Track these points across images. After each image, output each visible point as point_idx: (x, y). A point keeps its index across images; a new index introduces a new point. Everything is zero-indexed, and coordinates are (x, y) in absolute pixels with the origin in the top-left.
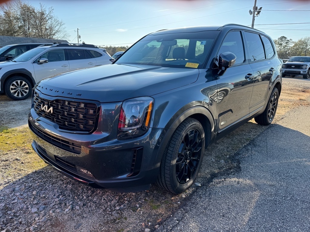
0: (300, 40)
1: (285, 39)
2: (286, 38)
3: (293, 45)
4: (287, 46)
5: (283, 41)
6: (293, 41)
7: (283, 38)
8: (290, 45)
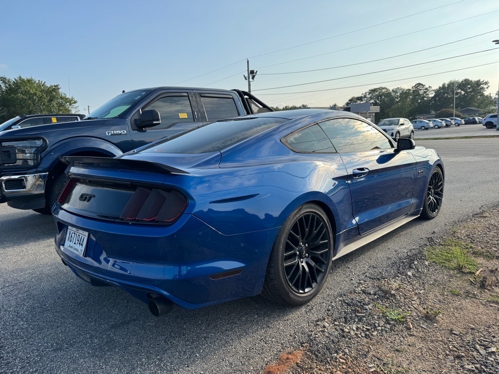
1: (423, 87)
3: (434, 94)
7: (420, 86)
8: (430, 96)
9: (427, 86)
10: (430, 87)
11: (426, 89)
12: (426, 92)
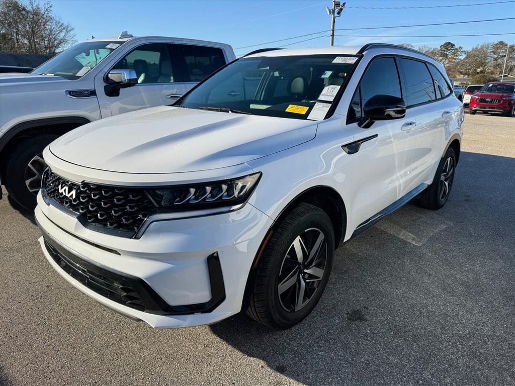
0: (475, 47)
1: (452, 47)
2: (454, 45)
3: (465, 56)
4: (455, 59)
5: (449, 50)
6: (464, 50)
7: (449, 45)
8: (460, 57)
9: (457, 47)
10: (460, 47)
11: (457, 49)
12: (456, 52)
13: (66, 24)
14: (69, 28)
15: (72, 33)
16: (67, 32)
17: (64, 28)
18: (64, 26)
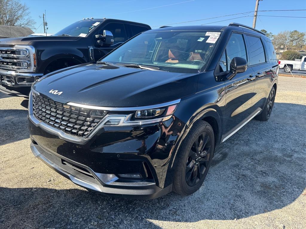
0: (279, 33)
6: (273, 34)
13: (23, 5)
14: (25, 8)
15: (27, 11)
16: (24, 10)
17: (21, 8)
18: (22, 6)
